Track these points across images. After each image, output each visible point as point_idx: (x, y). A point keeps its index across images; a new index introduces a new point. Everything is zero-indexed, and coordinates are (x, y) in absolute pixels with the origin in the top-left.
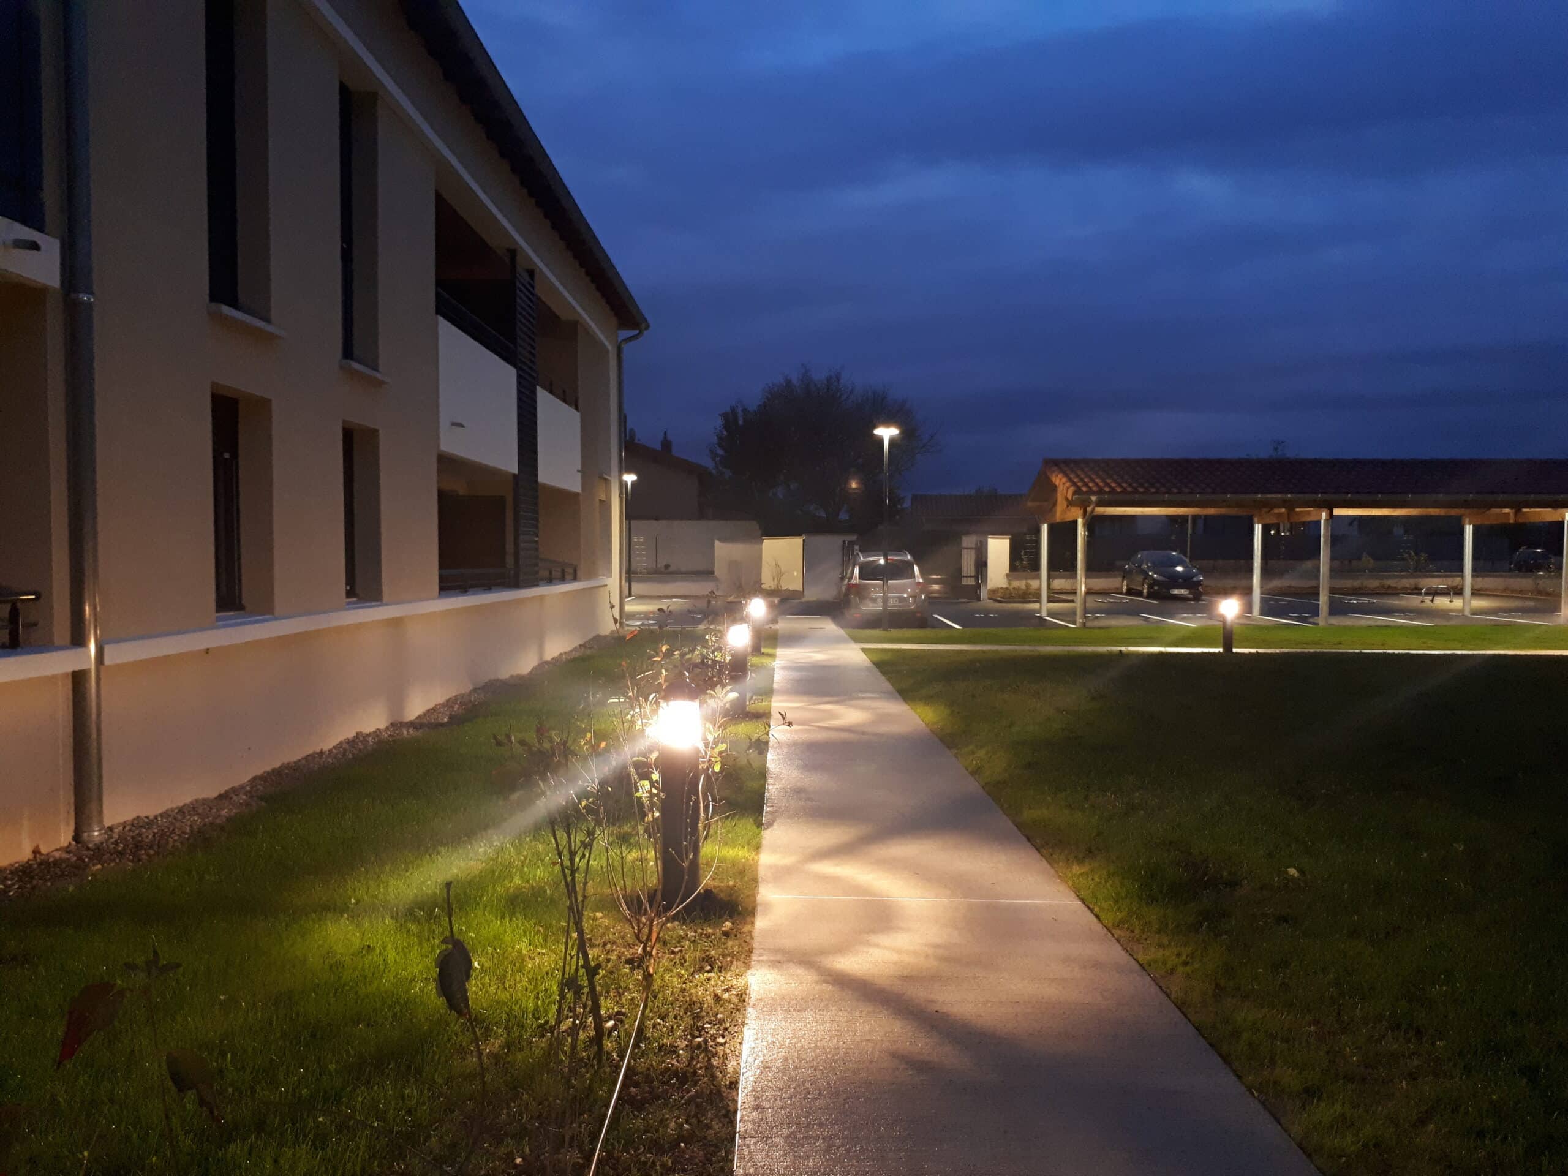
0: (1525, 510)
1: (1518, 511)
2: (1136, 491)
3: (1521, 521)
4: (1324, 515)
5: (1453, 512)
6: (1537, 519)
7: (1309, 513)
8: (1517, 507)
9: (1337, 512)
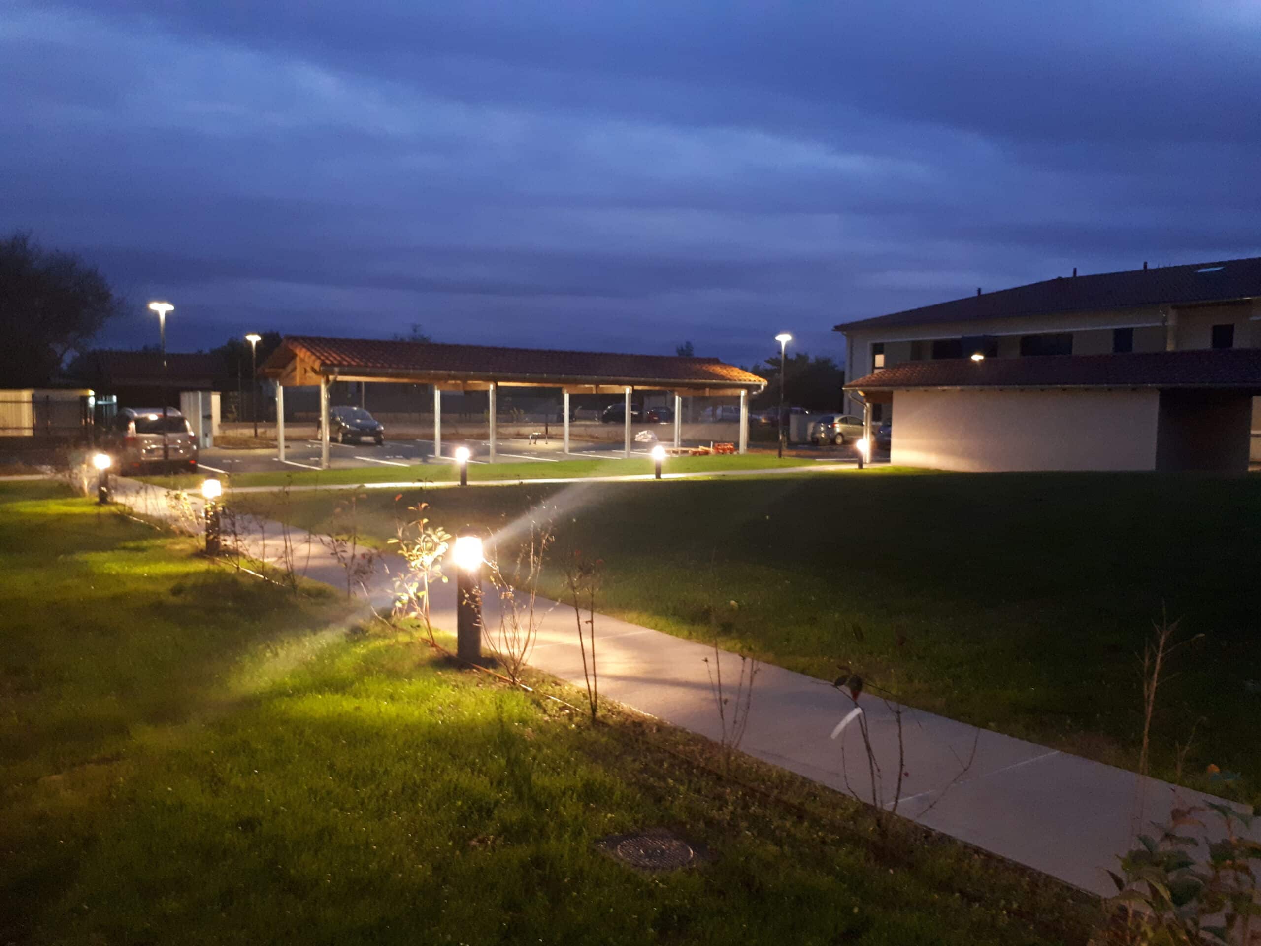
0: (601, 386)
1: (597, 386)
2: (367, 366)
3: (599, 392)
4: (491, 387)
5: (558, 385)
6: (610, 392)
7: (479, 385)
8: (597, 384)
9: (500, 384)
